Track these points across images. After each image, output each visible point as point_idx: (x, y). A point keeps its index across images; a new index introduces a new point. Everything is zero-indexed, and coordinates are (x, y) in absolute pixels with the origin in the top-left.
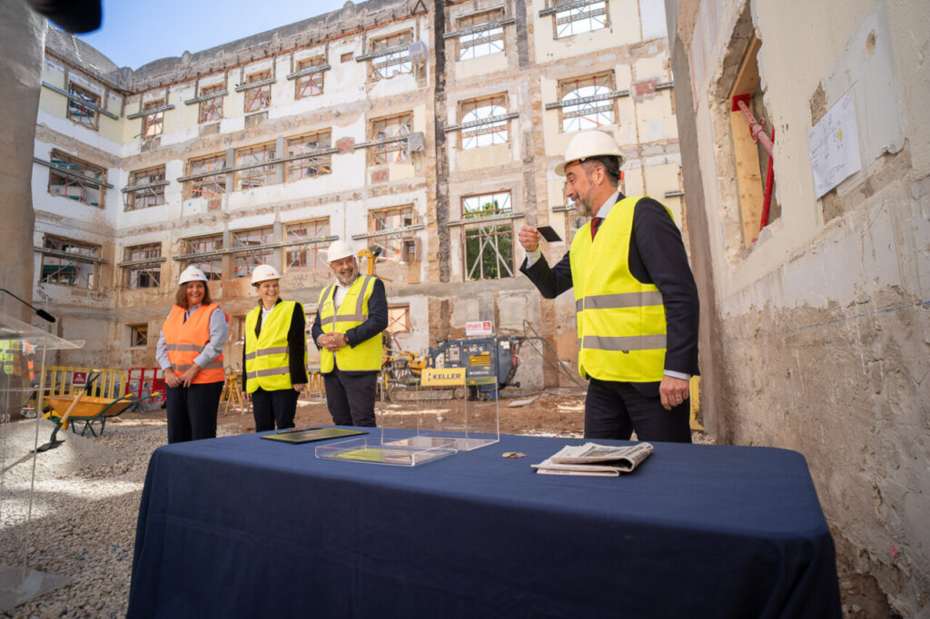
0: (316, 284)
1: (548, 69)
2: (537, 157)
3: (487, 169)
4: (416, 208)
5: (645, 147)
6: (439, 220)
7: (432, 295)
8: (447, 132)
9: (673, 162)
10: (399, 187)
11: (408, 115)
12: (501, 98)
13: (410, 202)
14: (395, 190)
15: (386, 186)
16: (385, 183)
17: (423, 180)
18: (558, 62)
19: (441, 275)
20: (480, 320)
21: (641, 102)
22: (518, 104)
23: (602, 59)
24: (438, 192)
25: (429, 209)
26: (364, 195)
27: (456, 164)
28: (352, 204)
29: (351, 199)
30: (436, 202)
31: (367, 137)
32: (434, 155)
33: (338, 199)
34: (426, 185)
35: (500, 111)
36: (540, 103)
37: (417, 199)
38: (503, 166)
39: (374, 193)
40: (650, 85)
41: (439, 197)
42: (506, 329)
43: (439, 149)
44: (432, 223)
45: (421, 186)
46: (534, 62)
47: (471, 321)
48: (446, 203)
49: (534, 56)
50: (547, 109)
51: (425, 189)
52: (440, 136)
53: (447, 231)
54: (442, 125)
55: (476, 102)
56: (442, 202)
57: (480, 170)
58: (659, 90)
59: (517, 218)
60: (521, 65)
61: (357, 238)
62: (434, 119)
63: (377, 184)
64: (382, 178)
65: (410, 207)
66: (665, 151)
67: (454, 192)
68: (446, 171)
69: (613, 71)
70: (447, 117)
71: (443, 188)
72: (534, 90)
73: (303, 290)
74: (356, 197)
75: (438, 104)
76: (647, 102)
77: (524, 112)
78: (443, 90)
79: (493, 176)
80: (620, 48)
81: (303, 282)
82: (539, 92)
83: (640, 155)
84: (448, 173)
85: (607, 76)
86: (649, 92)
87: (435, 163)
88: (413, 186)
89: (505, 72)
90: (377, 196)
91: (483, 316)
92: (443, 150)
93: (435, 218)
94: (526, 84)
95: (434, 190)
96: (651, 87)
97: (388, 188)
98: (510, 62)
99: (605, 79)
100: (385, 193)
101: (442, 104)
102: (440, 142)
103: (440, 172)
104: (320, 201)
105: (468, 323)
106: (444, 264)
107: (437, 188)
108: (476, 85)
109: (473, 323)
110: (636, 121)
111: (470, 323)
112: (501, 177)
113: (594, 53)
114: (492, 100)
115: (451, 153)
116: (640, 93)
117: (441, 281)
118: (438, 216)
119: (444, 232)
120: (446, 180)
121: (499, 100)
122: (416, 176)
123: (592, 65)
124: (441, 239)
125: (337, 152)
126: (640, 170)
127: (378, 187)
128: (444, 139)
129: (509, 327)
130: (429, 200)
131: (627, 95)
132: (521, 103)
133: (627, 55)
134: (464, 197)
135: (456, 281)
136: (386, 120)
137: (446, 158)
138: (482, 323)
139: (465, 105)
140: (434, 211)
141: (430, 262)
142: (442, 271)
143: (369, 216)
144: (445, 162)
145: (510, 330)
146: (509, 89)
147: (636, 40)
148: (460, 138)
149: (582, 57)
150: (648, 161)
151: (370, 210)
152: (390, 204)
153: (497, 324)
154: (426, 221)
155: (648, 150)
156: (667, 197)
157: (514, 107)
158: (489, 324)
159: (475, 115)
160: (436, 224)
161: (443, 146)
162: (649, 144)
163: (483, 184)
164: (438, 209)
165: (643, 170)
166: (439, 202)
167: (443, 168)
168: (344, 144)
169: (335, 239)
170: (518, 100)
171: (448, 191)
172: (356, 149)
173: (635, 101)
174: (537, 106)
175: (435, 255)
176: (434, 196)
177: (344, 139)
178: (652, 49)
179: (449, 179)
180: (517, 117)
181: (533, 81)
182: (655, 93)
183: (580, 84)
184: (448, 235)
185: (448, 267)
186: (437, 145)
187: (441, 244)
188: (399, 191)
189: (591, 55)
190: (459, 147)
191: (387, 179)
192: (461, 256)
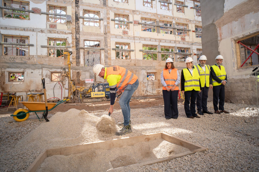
0: (22, 61)
1: (112, 9)
2: (108, 33)
3: (93, 33)
4: (68, 40)
5: (135, 37)
6: (76, 46)
7: (74, 70)
8: (80, 18)
9: (141, 43)
10: (60, 32)
11: (64, 8)
12: (98, 13)
13: (65, 38)
14: (59, 32)
15: (55, 30)
16: (55, 29)
17: (70, 32)
18: (114, 8)
19: (77, 64)
20: (90, 78)
21: (135, 26)
22: (103, 16)
23: (126, 11)
24: (76, 37)
25: (73, 42)
26: (46, 31)
27: (82, 29)
28: (40, 34)
29: (39, 32)
30: (75, 40)
31: (47, 10)
32: (75, 24)
33: (33, 31)
34: (71, 33)
35: (97, 17)
36: (109, 18)
37: (68, 37)
38: (98, 33)
39: (50, 32)
40: (137, 22)
41: (76, 38)
42: (98, 81)
43: (77, 23)
44: (74, 47)
45: (69, 33)
46: (108, 5)
47: (87, 78)
48: (79, 41)
49: (108, 3)
50: (112, 20)
51: (71, 35)
52: (77, 19)
53: (79, 50)
54: (78, 15)
55: (89, 11)
56: (77, 41)
57: (90, 33)
58: (139, 24)
59: (102, 49)
60: (104, 5)
61: (42, 47)
62: (75, 12)
63: (52, 29)
64: (54, 27)
65: (65, 40)
66: (140, 39)
67: (82, 38)
68: (79, 31)
69: (129, 16)
70: (79, 13)
71: (78, 36)
72: (108, 14)
73: (15, 63)
74: (42, 31)
75: (76, 8)
76: (136, 26)
77: (105, 19)
78: (78, 4)
79: (95, 36)
80: (130, 10)
81: (15, 60)
82: (109, 15)
83: (134, 39)
84: (80, 31)
85: (127, 16)
86: (137, 24)
87: (75, 27)
88: (66, 33)
89: (99, 5)
90: (52, 33)
91: (91, 77)
92: (78, 23)
93: (75, 45)
94: (105, 11)
95: (75, 36)
96: (137, 23)
97: (56, 31)
98: (100, 3)
99: (126, 17)
100: (55, 33)
101: (78, 8)
102: (77, 20)
103: (77, 31)
104: (24, 29)
105: (86, 79)
106: (77, 60)
107: (76, 35)
108: (90, 6)
109: (88, 79)
110: (134, 30)
111: (87, 79)
112: (97, 37)
113: (124, 9)
114: (94, 12)
115: (81, 26)
116: (135, 23)
117: (77, 65)
118: (76, 44)
119: (78, 50)
120: (79, 33)
121: (97, 13)
122: (68, 30)
123: (124, 12)
124: (76, 52)
125: (33, 12)
126: (134, 43)
127: (52, 30)
128: (78, 20)
129: (99, 81)
130: (73, 39)
131: (132, 23)
132: (104, 16)
133: (132, 13)
134: (85, 40)
135: (82, 66)
136: (54, 7)
137: (79, 26)
138: (90, 79)
139: (86, 11)
140: (75, 43)
141: (73, 59)
142: (77, 62)
143: (48, 40)
144: (79, 28)
145: (99, 82)
146: (100, 11)
147: (134, 9)
148: (84, 21)
149: (121, 9)
150: (136, 41)
151: (48, 38)
152: (57, 37)
153: (95, 80)
154: (71, 45)
155: (136, 38)
156: (140, 51)
157: (102, 17)
158: (93, 80)
159: (89, 15)
160: (75, 47)
161: (78, 22)
162: (136, 37)
163: (92, 37)
164: (76, 42)
165: (135, 43)
166: (76, 40)
167: (78, 29)
168: (36, 10)
169: (32, 45)
170: (103, 15)
171: (79, 37)
172: (42, 14)
173: (134, 25)
174: (108, 19)
175: (75, 57)
176: (75, 38)
177: (36, 8)
178: (138, 13)
179: (80, 33)
180: (103, 20)
181: (108, 11)
182: (138, 24)
183: (120, 16)
184: (79, 51)
185: (79, 61)
186: (76, 21)
187: (77, 54)
188: (61, 33)
189: (123, 9)
190: (83, 24)
191: (56, 28)
192: (84, 58)
